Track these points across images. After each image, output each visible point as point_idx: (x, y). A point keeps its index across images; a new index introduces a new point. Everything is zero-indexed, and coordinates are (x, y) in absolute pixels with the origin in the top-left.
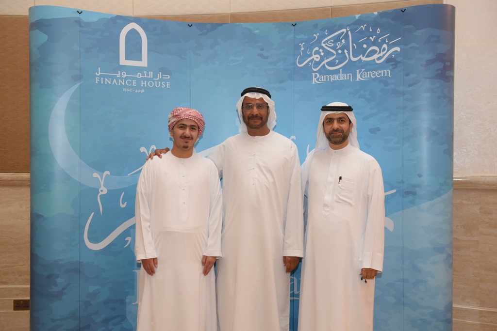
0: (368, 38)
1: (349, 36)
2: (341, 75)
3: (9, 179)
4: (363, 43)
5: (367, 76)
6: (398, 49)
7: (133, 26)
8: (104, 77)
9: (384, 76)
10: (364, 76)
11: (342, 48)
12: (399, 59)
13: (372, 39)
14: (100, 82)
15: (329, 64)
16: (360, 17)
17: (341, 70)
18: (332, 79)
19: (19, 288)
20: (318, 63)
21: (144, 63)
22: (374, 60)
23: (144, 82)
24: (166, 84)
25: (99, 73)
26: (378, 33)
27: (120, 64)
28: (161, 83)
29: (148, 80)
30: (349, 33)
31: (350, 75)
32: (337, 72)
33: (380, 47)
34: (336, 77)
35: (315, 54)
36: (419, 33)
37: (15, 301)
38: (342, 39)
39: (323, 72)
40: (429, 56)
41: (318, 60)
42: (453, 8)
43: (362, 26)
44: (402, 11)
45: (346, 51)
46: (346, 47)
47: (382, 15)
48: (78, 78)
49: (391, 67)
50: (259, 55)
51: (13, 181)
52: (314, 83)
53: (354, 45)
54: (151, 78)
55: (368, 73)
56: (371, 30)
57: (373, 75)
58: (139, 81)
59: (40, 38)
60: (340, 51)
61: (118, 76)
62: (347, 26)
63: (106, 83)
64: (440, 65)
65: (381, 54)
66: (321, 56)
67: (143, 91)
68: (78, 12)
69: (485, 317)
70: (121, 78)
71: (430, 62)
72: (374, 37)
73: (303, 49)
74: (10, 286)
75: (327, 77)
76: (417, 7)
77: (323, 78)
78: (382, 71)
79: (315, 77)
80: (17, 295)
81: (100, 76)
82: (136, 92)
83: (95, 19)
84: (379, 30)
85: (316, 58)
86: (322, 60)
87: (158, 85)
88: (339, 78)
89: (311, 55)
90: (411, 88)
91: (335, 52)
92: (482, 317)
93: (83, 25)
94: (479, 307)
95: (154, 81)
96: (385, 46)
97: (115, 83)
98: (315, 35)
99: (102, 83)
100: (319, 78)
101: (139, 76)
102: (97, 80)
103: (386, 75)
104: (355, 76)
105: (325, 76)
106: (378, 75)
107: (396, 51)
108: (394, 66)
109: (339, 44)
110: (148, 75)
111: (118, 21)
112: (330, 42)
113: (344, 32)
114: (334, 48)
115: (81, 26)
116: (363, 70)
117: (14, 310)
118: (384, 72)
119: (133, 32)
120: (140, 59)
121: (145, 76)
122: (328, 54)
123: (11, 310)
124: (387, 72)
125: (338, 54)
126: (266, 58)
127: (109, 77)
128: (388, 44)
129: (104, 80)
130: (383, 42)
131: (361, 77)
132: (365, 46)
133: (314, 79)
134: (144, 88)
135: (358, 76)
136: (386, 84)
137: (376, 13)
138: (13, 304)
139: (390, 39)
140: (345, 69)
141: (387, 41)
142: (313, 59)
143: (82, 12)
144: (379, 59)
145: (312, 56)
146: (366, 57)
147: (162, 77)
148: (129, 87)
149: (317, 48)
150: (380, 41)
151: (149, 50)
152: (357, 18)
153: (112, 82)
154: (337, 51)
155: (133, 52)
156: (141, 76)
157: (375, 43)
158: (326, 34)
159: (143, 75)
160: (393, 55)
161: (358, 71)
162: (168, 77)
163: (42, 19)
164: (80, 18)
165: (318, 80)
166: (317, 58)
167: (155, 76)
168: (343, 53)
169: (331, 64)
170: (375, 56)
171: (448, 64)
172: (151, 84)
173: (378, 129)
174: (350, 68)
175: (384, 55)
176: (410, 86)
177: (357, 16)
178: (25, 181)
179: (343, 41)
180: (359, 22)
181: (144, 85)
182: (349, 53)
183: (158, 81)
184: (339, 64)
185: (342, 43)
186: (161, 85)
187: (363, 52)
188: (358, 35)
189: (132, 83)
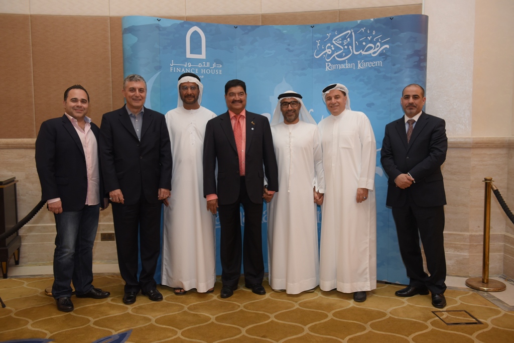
0: (367, 38)
1: (352, 36)
2: (347, 64)
4: (362, 41)
5: (366, 65)
6: (387, 46)
7: (195, 28)
8: (176, 67)
9: (378, 66)
10: (364, 65)
11: (348, 45)
12: (388, 54)
13: (369, 38)
14: (173, 71)
15: (339, 56)
16: (361, 22)
17: (347, 61)
18: (340, 68)
19: (104, 224)
20: (330, 56)
21: (203, 56)
22: (371, 54)
23: (203, 70)
24: (219, 72)
25: (173, 64)
26: (374, 34)
27: (187, 57)
29: (206, 68)
30: (353, 33)
31: (353, 65)
32: (344, 62)
33: (375, 44)
34: (343, 66)
35: (328, 49)
36: (402, 35)
37: (102, 234)
38: (348, 38)
39: (334, 62)
40: (409, 52)
41: (330, 53)
42: (427, 17)
43: (362, 29)
44: (390, 18)
45: (350, 47)
46: (350, 44)
47: (377, 21)
48: (158, 68)
49: (383, 59)
50: (287, 49)
52: (327, 70)
53: (356, 42)
54: (208, 67)
55: (366, 63)
56: (368, 32)
57: (370, 65)
58: (200, 69)
59: (131, 39)
60: (346, 47)
61: (186, 66)
62: (351, 28)
63: (177, 72)
64: (417, 58)
65: (376, 50)
66: (332, 50)
67: (203, 77)
68: (158, 19)
70: (188, 68)
71: (410, 56)
72: (371, 37)
73: (319, 45)
75: (336, 66)
76: (402, 16)
77: (334, 67)
78: (376, 62)
80: (103, 230)
81: (173, 66)
83: (169, 25)
84: (374, 32)
85: (329, 51)
86: (333, 52)
87: (213, 72)
88: (345, 67)
89: (325, 49)
90: (396, 75)
91: (342, 48)
93: (161, 29)
95: (210, 69)
96: (378, 44)
98: (328, 35)
99: (175, 71)
100: (331, 66)
101: (200, 65)
102: (171, 69)
104: (357, 65)
106: (373, 65)
107: (387, 48)
108: (385, 59)
109: (345, 41)
110: (206, 65)
111: (185, 26)
112: (339, 40)
113: (349, 33)
114: (342, 44)
115: (160, 30)
116: (363, 61)
117: (101, 240)
118: (378, 63)
119: (195, 33)
120: (200, 53)
122: (337, 49)
123: (99, 241)
124: (379, 63)
125: (344, 49)
126: (292, 51)
127: (179, 66)
128: (380, 42)
129: (176, 69)
130: (377, 41)
131: (361, 66)
133: (327, 67)
134: (203, 74)
135: (359, 65)
136: (379, 71)
137: (372, 20)
138: (100, 236)
139: (382, 39)
140: (350, 60)
141: (380, 40)
142: (326, 52)
143: (160, 20)
144: (374, 53)
146: (365, 51)
147: (216, 66)
149: (329, 45)
150: (375, 40)
151: (207, 46)
152: (359, 23)
153: (181, 71)
154: (344, 46)
155: (196, 49)
157: (371, 42)
158: (336, 34)
159: (203, 65)
160: (384, 51)
161: (359, 61)
162: (220, 66)
163: (133, 26)
164: (159, 24)
165: (330, 68)
167: (211, 65)
168: (348, 48)
169: (340, 56)
170: (372, 51)
171: (422, 57)
172: (208, 71)
173: (373, 104)
174: (353, 59)
175: (378, 51)
176: (395, 73)
177: (359, 21)
179: (348, 39)
180: (360, 26)
181: (203, 72)
182: (352, 49)
183: (213, 69)
184: (345, 56)
185: (347, 41)
186: (216, 72)
187: (363, 48)
188: (359, 35)
189: (195, 71)
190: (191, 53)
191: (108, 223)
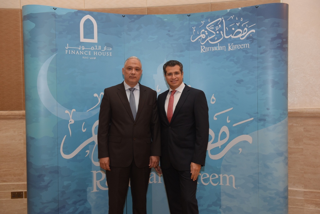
0: (235, 24)
1: (223, 23)
2: (218, 47)
3: (7, 115)
4: (232, 27)
5: (235, 47)
6: (254, 31)
7: (88, 17)
8: (71, 49)
9: (245, 48)
10: (233, 47)
11: (219, 30)
12: (255, 37)
13: (238, 24)
14: (68, 53)
15: (211, 40)
16: (230, 11)
17: (218, 44)
18: (213, 50)
19: (14, 184)
20: (204, 40)
21: (95, 40)
22: (239, 38)
23: (95, 52)
24: (109, 54)
25: (68, 47)
26: (241, 21)
27: (81, 41)
28: (106, 53)
29: (98, 51)
30: (224, 20)
31: (224, 47)
32: (216, 45)
33: (243, 29)
34: (215, 49)
35: (202, 34)
36: (267, 21)
37: (12, 193)
38: (219, 24)
39: (207, 45)
40: (272, 35)
41: (204, 38)
42: (287, 5)
43: (231, 17)
44: (256, 7)
45: (221, 32)
46: (221, 29)
47: (244, 9)
48: (54, 51)
49: (250, 42)
50: (167, 34)
51: (9, 116)
52: (202, 52)
53: (227, 28)
54: (100, 50)
55: (236, 45)
56: (237, 19)
57: (239, 47)
58: (92, 52)
59: (30, 25)
61: (80, 49)
62: (222, 16)
63: (72, 54)
64: (280, 41)
65: (244, 34)
66: (206, 35)
67: (95, 58)
68: (54, 8)
69: (307, 195)
70: (81, 50)
71: (273, 39)
72: (239, 23)
73: (194, 31)
74: (8, 183)
75: (210, 48)
76: (266, 5)
77: (208, 49)
78: (244, 45)
79: (202, 48)
80: (13, 189)
81: (69, 49)
82: (91, 59)
83: (64, 13)
84: (242, 19)
86: (207, 37)
87: (104, 54)
88: (218, 49)
90: (262, 55)
91: (214, 33)
92: (305, 195)
93: (57, 17)
94: (304, 189)
95: (102, 52)
96: (246, 29)
97: (77, 53)
98: (202, 22)
99: (70, 53)
100: (205, 49)
101: (92, 48)
102: (66, 52)
103: (247, 47)
104: (227, 48)
105: (209, 48)
106: (242, 47)
107: (253, 32)
108: (251, 42)
109: (217, 28)
110: (98, 48)
111: (79, 14)
112: (211, 26)
113: (220, 20)
114: (214, 30)
115: (56, 18)
116: (232, 44)
117: (12, 198)
118: (245, 45)
119: (88, 20)
120: (93, 38)
121: (96, 49)
122: (210, 34)
123: (10, 199)
124: (247, 45)
125: (216, 34)
126: (172, 36)
127: (73, 49)
128: (247, 28)
129: (71, 52)
130: (245, 26)
131: (231, 48)
132: (233, 29)
133: (202, 50)
134: (95, 56)
135: (229, 48)
136: (247, 53)
137: (240, 8)
138: (11, 194)
139: (249, 24)
140: (221, 43)
141: (247, 26)
142: (201, 37)
143: (56, 9)
144: (242, 37)
145: (200, 35)
146: (234, 36)
147: (107, 49)
148: (87, 56)
149: (203, 30)
150: (242, 26)
151: (98, 32)
152: (228, 11)
153: (76, 53)
154: (216, 32)
155: (89, 33)
156: (94, 49)
157: (239, 27)
158: (209, 21)
160: (251, 35)
161: (229, 44)
162: (110, 49)
163: (31, 14)
164: (55, 12)
166: (204, 36)
167: (102, 48)
168: (220, 33)
169: (212, 40)
170: (240, 35)
171: (284, 40)
172: (100, 54)
173: (242, 81)
174: (224, 42)
175: (245, 35)
176: (261, 53)
177: (228, 10)
178: (17, 116)
179: (220, 26)
180: (230, 14)
181: (95, 54)
182: (223, 33)
183: (104, 52)
184: (217, 40)
185: (219, 27)
186: (106, 54)
187: (232, 33)
188: (229, 22)
189: (88, 53)
190: (84, 38)
191: (18, 183)
